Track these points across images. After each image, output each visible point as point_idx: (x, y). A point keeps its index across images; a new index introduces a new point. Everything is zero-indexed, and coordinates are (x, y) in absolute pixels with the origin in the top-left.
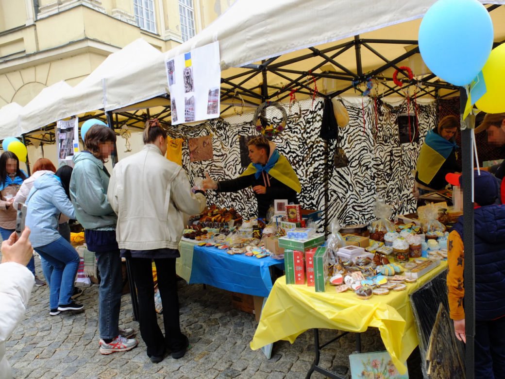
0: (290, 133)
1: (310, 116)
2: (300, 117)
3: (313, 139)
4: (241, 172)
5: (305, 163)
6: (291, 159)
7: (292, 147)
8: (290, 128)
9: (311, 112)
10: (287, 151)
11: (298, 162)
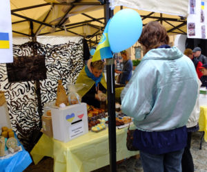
0: (61, 56)
1: (76, 46)
2: (68, 46)
3: (77, 60)
4: (7, 87)
5: (71, 75)
6: (62, 72)
7: (62, 65)
8: (61, 52)
9: (77, 44)
10: (58, 67)
11: (67, 74)
